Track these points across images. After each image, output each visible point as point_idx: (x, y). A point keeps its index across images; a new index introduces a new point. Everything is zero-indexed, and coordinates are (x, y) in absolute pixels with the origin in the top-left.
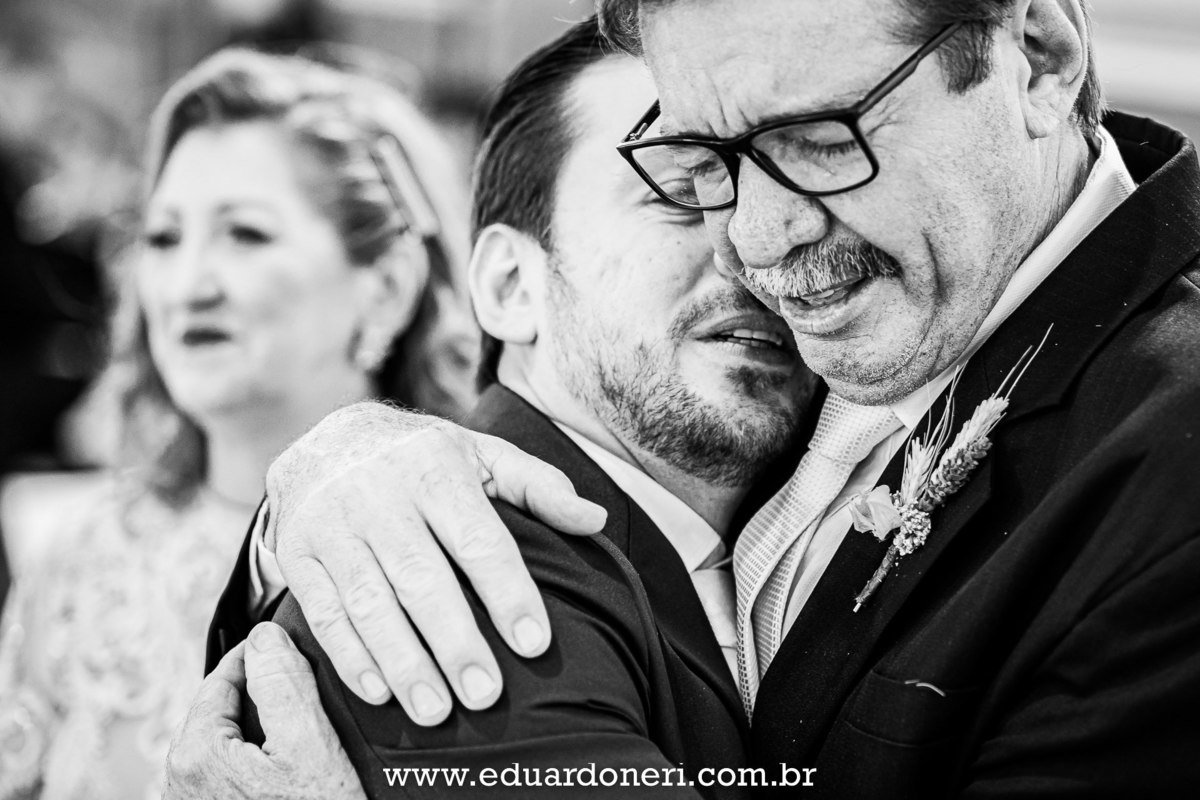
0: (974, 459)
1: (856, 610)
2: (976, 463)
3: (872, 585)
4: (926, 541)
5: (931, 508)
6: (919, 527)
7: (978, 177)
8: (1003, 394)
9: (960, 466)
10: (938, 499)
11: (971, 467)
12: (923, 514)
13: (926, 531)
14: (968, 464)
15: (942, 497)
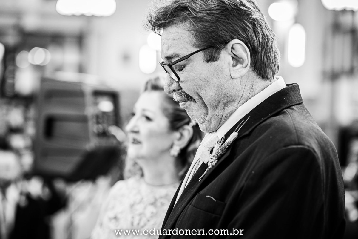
0: (227, 146)
1: (199, 181)
2: (228, 147)
3: (203, 175)
4: (215, 164)
5: (217, 157)
6: (214, 161)
7: (212, 83)
8: (236, 131)
9: (224, 147)
10: (219, 154)
11: (226, 148)
12: (215, 158)
13: (215, 162)
14: (226, 147)
15: (220, 155)
